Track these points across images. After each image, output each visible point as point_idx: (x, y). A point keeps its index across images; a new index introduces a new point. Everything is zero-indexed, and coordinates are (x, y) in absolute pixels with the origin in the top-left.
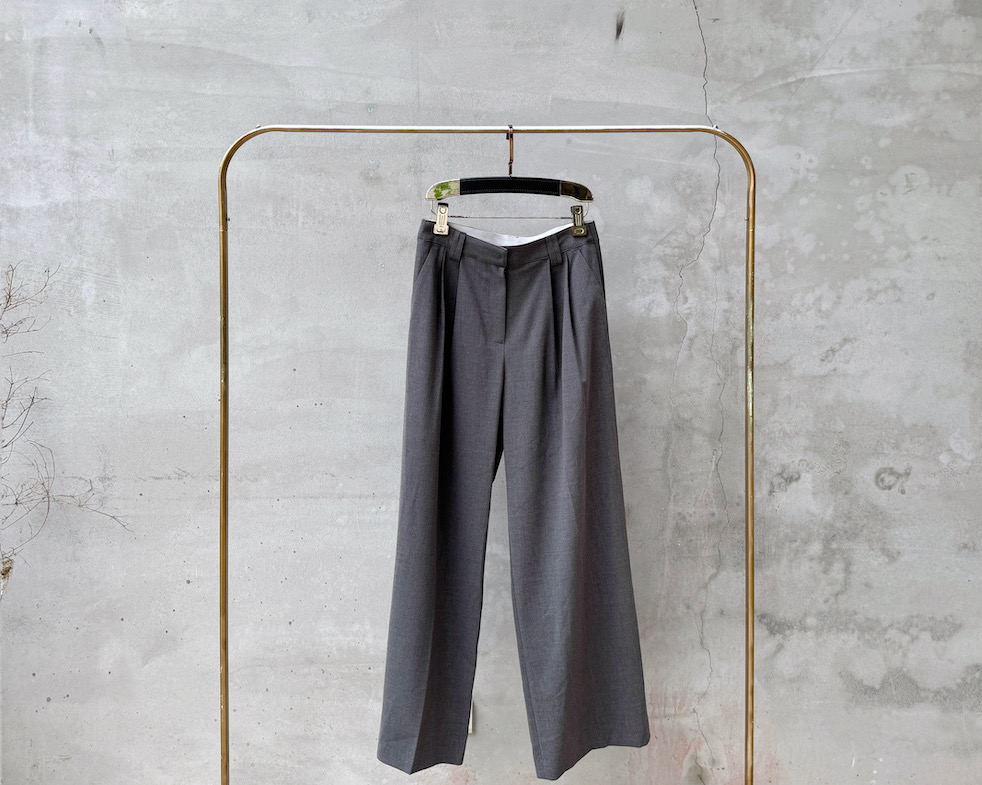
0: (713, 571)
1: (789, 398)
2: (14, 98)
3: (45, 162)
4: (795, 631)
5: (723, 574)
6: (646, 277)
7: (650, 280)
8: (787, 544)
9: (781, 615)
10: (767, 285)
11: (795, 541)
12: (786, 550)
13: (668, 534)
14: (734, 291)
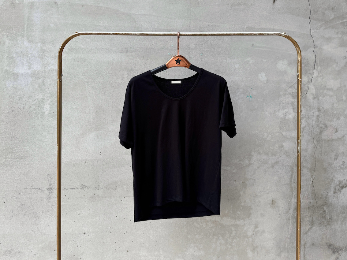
0: (310, 227)
1: (343, 152)
2: (18, 27)
3: (31, 54)
4: (343, 251)
5: (314, 228)
6: (284, 102)
7: (286, 103)
8: (341, 215)
9: (338, 244)
10: (335, 105)
11: (344, 213)
12: (340, 217)
13: (291, 211)
14: (321, 108)
